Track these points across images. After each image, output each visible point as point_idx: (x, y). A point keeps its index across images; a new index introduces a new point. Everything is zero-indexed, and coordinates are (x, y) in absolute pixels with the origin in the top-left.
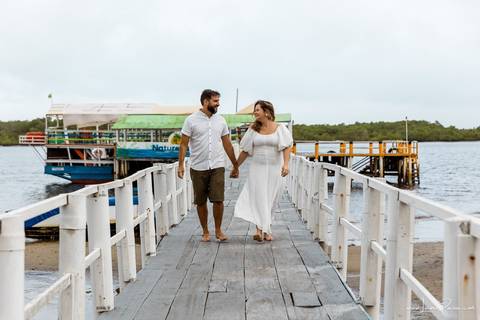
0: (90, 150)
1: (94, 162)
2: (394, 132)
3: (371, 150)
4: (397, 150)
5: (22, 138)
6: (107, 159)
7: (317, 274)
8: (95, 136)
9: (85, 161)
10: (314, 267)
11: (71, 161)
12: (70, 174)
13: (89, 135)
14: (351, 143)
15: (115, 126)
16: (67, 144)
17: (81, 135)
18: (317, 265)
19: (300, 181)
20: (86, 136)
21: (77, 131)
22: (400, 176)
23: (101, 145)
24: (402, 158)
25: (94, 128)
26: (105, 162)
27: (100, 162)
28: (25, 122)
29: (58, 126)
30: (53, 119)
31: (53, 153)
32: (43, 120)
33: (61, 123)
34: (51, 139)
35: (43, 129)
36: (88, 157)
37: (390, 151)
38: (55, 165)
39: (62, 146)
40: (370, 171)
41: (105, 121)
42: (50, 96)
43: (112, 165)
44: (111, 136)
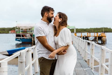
0: (26, 35)
1: (27, 38)
2: (100, 30)
3: (95, 35)
4: (101, 35)
5: (10, 32)
6: (30, 37)
7: (86, 71)
8: (28, 31)
9: (25, 38)
10: (85, 68)
11: (22, 38)
12: (22, 41)
13: (26, 31)
14: (90, 33)
15: (32, 29)
16: (21, 33)
17: (24, 31)
18: (86, 68)
19: (79, 44)
20: (25, 31)
21: (23, 30)
22: (102, 41)
23: (29, 34)
24: (102, 37)
25: (27, 30)
26: (30, 38)
27: (29, 38)
28: (11, 28)
29: (18, 29)
30: (17, 27)
31: (17, 36)
32: (15, 27)
33: (19, 28)
34: (17, 32)
35: (15, 30)
36: (26, 37)
37: (99, 35)
38: (18, 38)
39: (19, 34)
40: (95, 40)
41: (30, 28)
42: (17, 22)
43: (32, 39)
44: (31, 31)
